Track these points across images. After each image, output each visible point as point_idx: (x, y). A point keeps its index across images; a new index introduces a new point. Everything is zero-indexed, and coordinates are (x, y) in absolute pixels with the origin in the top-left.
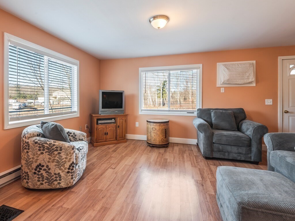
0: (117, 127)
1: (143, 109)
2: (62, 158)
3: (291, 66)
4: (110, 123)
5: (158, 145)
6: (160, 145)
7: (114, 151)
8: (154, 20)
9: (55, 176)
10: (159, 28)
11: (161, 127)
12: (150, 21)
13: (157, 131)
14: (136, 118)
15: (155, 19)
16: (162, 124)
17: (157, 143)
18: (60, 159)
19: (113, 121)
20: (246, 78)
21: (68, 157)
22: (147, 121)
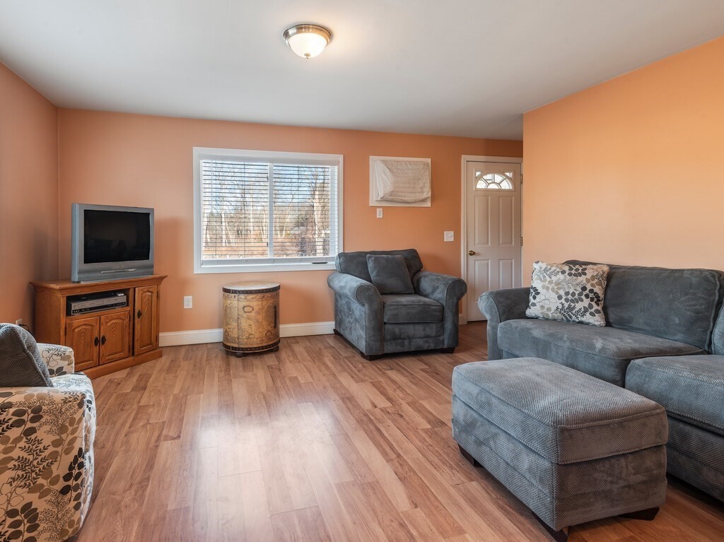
0: (134, 316)
1: (204, 258)
2: (41, 446)
3: (478, 174)
4: (112, 305)
5: (259, 348)
6: (263, 348)
7: (141, 387)
8: (297, 33)
9: (9, 521)
10: (307, 55)
11: (265, 303)
12: (286, 34)
13: (258, 313)
14: (184, 286)
15: (302, 32)
16: (268, 295)
17: (255, 342)
18: (30, 451)
19: (121, 298)
20: (419, 190)
21: (64, 436)
22: (226, 291)
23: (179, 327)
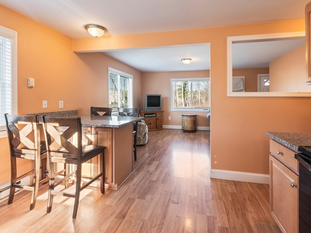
0: (157, 119)
1: (173, 107)
3: (265, 80)
4: (152, 116)
11: (191, 119)
13: (189, 121)
14: (168, 114)
16: (192, 117)
17: (189, 129)
19: (154, 115)
22: (182, 115)
23: (168, 124)
